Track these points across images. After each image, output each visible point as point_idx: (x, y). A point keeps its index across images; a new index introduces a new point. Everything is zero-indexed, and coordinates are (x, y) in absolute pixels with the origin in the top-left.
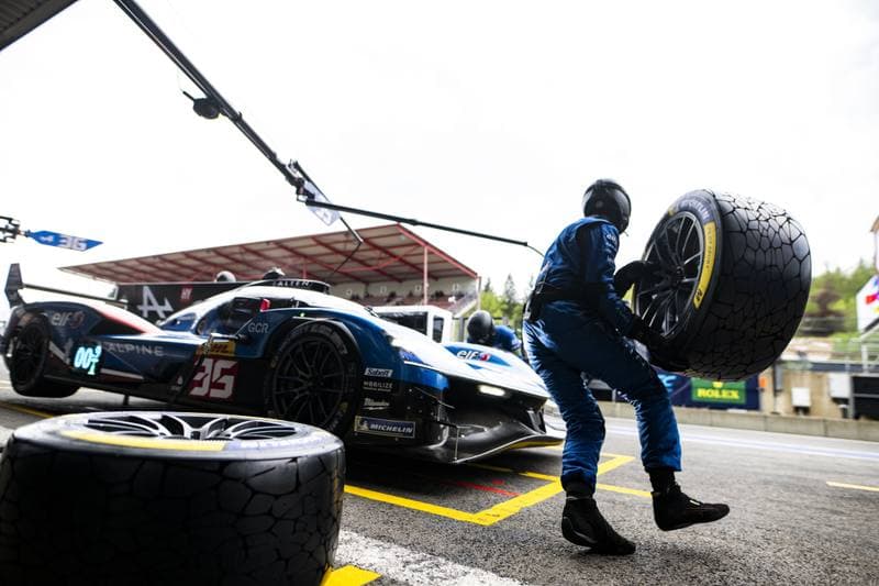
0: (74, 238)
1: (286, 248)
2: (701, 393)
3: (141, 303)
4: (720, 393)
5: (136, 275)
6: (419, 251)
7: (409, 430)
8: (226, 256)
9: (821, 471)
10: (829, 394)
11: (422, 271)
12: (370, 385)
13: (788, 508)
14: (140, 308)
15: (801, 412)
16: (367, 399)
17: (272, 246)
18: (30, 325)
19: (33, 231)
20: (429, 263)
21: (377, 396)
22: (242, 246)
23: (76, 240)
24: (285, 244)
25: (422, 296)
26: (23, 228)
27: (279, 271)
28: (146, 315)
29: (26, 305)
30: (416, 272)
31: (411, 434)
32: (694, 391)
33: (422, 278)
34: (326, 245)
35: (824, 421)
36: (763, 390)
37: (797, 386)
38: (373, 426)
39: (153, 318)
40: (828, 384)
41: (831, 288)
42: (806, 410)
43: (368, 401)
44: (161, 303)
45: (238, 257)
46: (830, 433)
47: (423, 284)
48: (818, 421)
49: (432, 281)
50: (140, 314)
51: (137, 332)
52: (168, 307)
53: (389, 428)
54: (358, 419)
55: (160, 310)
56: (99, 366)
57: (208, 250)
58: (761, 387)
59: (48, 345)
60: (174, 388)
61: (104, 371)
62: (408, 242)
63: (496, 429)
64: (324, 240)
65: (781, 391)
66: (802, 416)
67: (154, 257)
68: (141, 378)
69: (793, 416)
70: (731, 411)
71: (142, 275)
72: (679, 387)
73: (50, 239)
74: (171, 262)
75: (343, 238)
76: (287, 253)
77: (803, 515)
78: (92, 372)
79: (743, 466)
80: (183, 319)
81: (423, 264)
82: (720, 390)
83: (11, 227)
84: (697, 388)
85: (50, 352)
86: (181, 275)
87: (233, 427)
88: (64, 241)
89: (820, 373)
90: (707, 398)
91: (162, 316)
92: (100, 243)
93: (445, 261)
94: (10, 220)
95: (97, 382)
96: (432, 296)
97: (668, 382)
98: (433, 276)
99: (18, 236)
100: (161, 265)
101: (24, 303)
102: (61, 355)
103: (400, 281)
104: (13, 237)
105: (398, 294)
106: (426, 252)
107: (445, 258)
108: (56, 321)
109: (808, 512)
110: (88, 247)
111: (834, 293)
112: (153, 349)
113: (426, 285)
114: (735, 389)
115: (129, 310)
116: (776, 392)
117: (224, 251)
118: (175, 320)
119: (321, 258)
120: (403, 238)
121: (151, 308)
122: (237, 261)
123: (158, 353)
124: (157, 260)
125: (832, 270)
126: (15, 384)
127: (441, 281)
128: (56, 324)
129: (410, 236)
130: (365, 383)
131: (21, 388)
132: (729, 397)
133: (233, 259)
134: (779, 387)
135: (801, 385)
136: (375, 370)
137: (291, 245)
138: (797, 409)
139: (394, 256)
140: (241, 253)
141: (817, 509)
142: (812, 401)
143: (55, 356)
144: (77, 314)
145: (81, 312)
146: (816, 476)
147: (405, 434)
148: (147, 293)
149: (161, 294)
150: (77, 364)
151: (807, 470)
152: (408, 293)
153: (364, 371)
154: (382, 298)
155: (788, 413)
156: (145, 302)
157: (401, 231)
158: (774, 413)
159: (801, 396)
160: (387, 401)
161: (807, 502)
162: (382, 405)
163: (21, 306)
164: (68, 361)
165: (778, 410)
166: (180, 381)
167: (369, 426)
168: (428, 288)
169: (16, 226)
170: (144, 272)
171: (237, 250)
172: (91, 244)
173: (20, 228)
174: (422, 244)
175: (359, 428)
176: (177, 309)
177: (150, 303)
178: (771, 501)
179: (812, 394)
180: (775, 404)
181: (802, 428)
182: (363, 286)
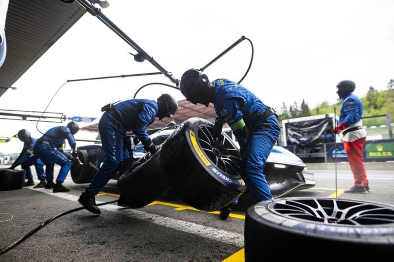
0: (86, 118)
2: (371, 154)
4: (382, 154)
19: (71, 117)
26: (67, 117)
27: (173, 122)
32: (367, 155)
59: (89, 163)
63: (284, 183)
70: (388, 162)
73: (77, 119)
82: (382, 152)
83: (63, 117)
84: (369, 152)
85: (89, 166)
88: (83, 119)
90: (375, 156)
92: (96, 118)
94: (62, 114)
99: (66, 120)
102: (94, 167)
104: (65, 121)
108: (90, 153)
110: (92, 121)
114: (389, 151)
131: (76, 181)
132: (386, 155)
143: (92, 167)
144: (98, 150)
169: (65, 116)
172: (92, 119)
173: (66, 117)
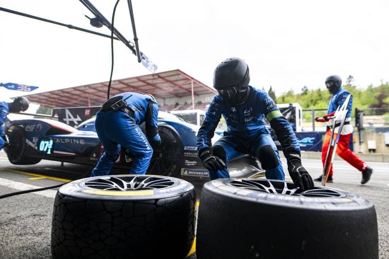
0: (24, 85)
1: (124, 84)
3: (65, 118)
5: (51, 100)
6: (188, 82)
7: (206, 173)
8: (94, 89)
9: (384, 180)
10: (384, 142)
11: (191, 92)
12: (187, 154)
13: (373, 198)
14: (65, 120)
15: (372, 151)
16: (186, 161)
17: (117, 82)
18: (14, 131)
20: (194, 88)
21: (191, 159)
22: (101, 83)
23: (26, 87)
24: (122, 81)
25: (192, 104)
28: (68, 123)
29: (11, 122)
30: (188, 93)
31: (207, 175)
33: (191, 95)
34: (144, 81)
35: (383, 155)
36: (355, 142)
37: (370, 140)
38: (190, 172)
39: (72, 124)
40: (384, 138)
41: (384, 92)
42: (374, 150)
43: (187, 161)
44: (76, 117)
45: (100, 89)
46: (385, 161)
47: (191, 98)
48: (379, 155)
49: (196, 96)
50: (65, 122)
51: (69, 133)
52: (79, 119)
53: (197, 173)
54: (182, 169)
55: (75, 120)
56: (52, 150)
57: (85, 86)
58: (354, 141)
59: (25, 140)
60: (91, 159)
61: (55, 152)
62: (184, 78)
63: (243, 170)
64: (143, 79)
65: (362, 142)
66: (372, 153)
67: (59, 90)
68: (74, 154)
69: (368, 153)
71: (53, 100)
72: (317, 142)
73: (13, 87)
74: (67, 93)
75: (151, 77)
76: (125, 86)
77: (380, 201)
78: (49, 152)
79: (350, 179)
80: (88, 125)
81: (191, 88)
85: (26, 144)
86: (72, 99)
87: (144, 181)
88: (19, 87)
89: (380, 133)
91: (76, 123)
92: (38, 87)
93: (202, 87)
95: (52, 157)
96: (197, 104)
97: (311, 140)
98: (196, 94)
100: (62, 94)
101: (9, 120)
102: (33, 145)
103: (180, 97)
105: (180, 103)
106: (192, 83)
107: (202, 85)
108: (28, 129)
109: (382, 199)
110: (32, 90)
111: (386, 94)
112: (79, 141)
113: (193, 99)
115: (59, 121)
116: (360, 143)
117: (93, 86)
118: (84, 126)
119: (142, 88)
120: (181, 76)
121: (71, 120)
122: (100, 91)
123: (82, 142)
124: (60, 92)
125: (384, 83)
126: (11, 160)
127: (200, 96)
128: (28, 130)
129: (185, 76)
130: (185, 153)
131: (14, 161)
133: (98, 90)
134: (362, 141)
135: (372, 139)
136: (189, 147)
137: (126, 82)
138: (370, 150)
139: (177, 85)
140: (102, 87)
141: (385, 198)
142: (377, 146)
143: (29, 145)
144: (38, 125)
145: (40, 124)
146: (383, 182)
147: (204, 175)
148: (68, 112)
149: (75, 113)
150: (41, 149)
151: (378, 179)
152: (184, 103)
153: (184, 148)
154: (172, 106)
155: (366, 152)
156: (67, 117)
157: (180, 73)
158: (360, 153)
159: (372, 144)
160: (195, 161)
161: (381, 195)
162: (193, 163)
163: (9, 122)
164: (36, 148)
165: (362, 151)
166: (94, 155)
167: (188, 173)
168: (194, 100)
170: (54, 98)
171: (100, 85)
172: (33, 88)
174: (190, 79)
175: (183, 173)
176: (84, 120)
177: (70, 117)
178: (365, 195)
179: (377, 143)
180: (360, 149)
181: (372, 159)
182: (162, 100)
